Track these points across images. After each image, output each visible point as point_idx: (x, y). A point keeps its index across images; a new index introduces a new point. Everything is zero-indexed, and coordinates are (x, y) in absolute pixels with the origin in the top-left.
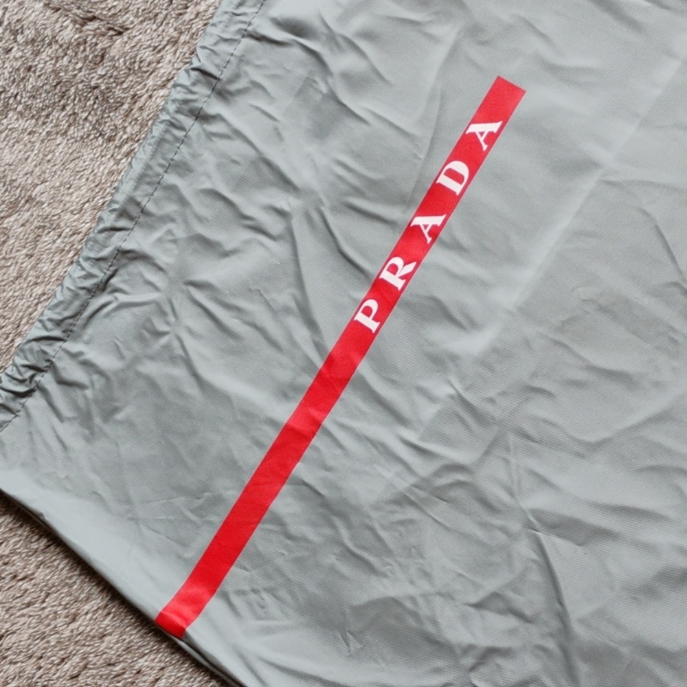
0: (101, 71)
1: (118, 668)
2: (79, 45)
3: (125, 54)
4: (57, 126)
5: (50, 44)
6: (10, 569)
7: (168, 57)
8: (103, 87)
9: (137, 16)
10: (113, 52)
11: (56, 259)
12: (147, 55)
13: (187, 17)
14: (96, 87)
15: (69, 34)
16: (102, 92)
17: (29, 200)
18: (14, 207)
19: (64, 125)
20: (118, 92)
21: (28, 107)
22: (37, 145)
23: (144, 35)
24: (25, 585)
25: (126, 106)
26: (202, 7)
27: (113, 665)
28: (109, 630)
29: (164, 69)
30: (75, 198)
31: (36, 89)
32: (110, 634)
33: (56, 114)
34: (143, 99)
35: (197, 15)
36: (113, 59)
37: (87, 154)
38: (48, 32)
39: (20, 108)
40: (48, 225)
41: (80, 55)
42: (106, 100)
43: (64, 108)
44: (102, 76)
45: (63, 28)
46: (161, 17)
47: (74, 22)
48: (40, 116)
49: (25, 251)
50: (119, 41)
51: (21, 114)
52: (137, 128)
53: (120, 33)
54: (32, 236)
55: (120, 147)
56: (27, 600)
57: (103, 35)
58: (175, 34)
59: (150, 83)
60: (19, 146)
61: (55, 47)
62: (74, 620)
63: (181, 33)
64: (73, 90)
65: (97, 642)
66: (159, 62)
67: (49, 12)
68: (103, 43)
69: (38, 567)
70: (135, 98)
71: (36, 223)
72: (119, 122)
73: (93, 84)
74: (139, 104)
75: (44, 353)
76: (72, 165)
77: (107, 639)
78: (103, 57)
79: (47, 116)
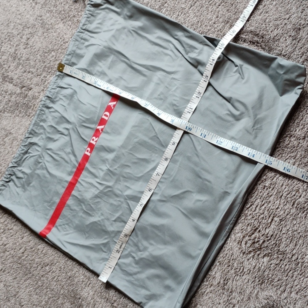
0: (26, 99)
1: (33, 249)
2: (21, 93)
3: (31, 95)
4: (16, 114)
5: (14, 94)
6: (7, 227)
7: (42, 94)
8: (27, 103)
9: (34, 85)
10: (29, 95)
11: (17, 147)
12: (37, 94)
13: (46, 84)
14: (25, 103)
15: (19, 91)
16: (27, 105)
17: (10, 133)
18: (7, 136)
19: (18, 114)
20: (30, 104)
21: (9, 110)
22: (12, 119)
23: (36, 89)
24: (11, 231)
25: (32, 107)
26: (49, 81)
27: (32, 248)
28: (31, 239)
29: (41, 97)
30: (21, 131)
31: (11, 106)
32: (31, 241)
33: (16, 111)
34: (36, 105)
35: (48, 83)
36: (29, 96)
37: (24, 120)
38: (14, 91)
39: (8, 111)
40: (15, 139)
41: (21, 96)
42: (27, 106)
43: (18, 110)
44: (26, 101)
45: (17, 90)
46: (39, 85)
47: (20, 88)
48: (12, 112)
49: (9, 146)
50: (30, 91)
51: (8, 112)
52: (35, 112)
53: (30, 90)
54: (11, 142)
55: (31, 118)
56: (11, 235)
57: (26, 90)
58: (43, 88)
59: (38, 101)
60: (8, 120)
61: (15, 95)
62: (23, 239)
63: (44, 88)
64: (20, 105)
65: (28, 243)
66: (39, 96)
67: (14, 86)
68: (27, 92)
69: (14, 226)
70: (34, 105)
71: (12, 139)
72: (31, 111)
73: (24, 102)
74: (35, 106)
75: (13, 170)
76: (20, 124)
77: (31, 242)
78: (26, 96)
79: (14, 112)
